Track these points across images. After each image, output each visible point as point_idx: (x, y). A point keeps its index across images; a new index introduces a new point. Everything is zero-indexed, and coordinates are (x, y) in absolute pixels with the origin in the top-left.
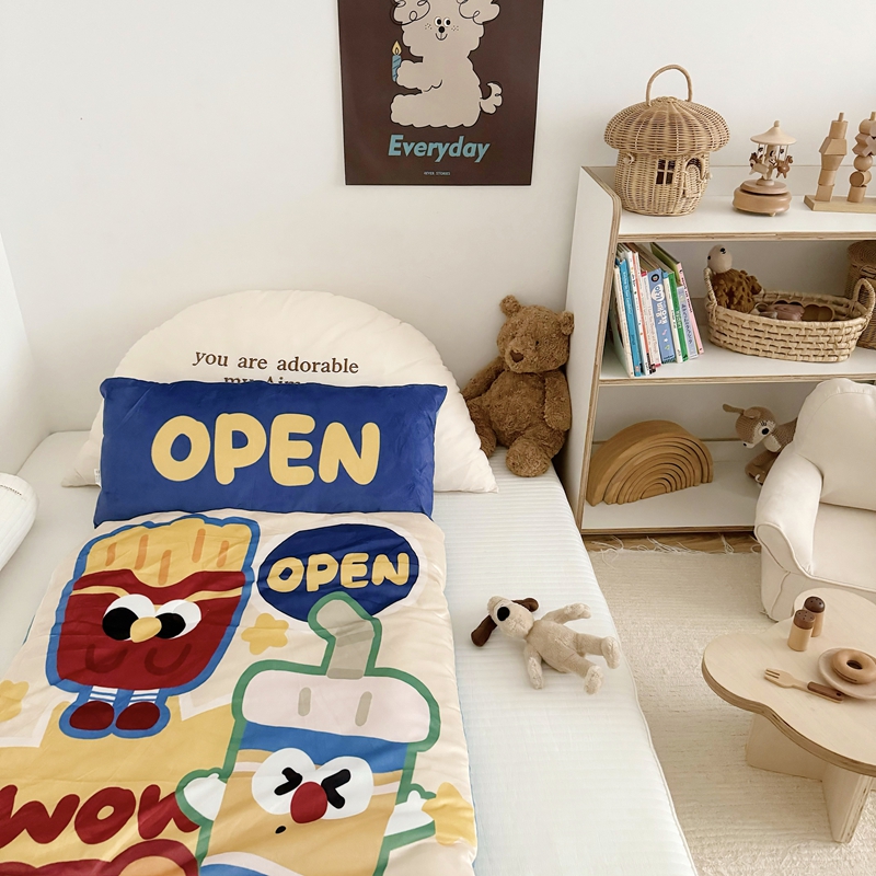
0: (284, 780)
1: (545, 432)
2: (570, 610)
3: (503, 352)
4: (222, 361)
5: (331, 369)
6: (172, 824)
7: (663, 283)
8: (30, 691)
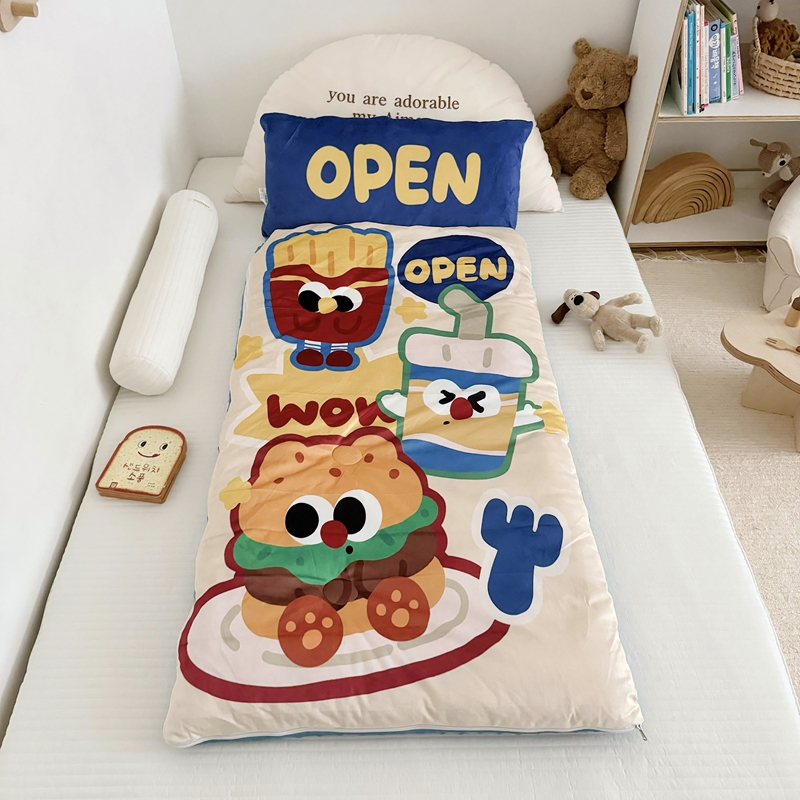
0: (443, 396)
1: (604, 162)
2: (628, 297)
3: (574, 90)
4: (351, 99)
5: (437, 105)
6: (378, 419)
7: (720, 32)
8: (264, 342)
